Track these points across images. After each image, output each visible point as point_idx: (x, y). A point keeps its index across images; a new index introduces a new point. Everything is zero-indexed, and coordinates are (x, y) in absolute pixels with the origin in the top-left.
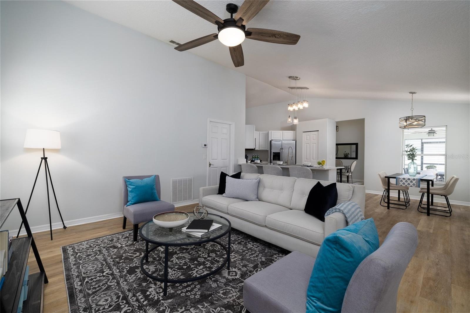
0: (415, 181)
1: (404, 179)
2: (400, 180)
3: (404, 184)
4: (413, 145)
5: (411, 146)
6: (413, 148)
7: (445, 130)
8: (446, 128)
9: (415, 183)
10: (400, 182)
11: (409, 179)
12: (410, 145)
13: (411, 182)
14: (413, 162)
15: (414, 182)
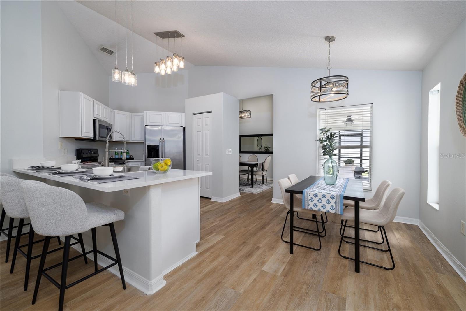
0: (334, 200)
1: (316, 195)
2: (310, 197)
3: (315, 205)
4: (331, 128)
5: (328, 130)
6: (331, 134)
7: (369, 110)
8: (372, 107)
9: (334, 205)
10: (310, 202)
11: (324, 196)
12: (326, 129)
13: (328, 202)
14: (331, 159)
15: (333, 202)
